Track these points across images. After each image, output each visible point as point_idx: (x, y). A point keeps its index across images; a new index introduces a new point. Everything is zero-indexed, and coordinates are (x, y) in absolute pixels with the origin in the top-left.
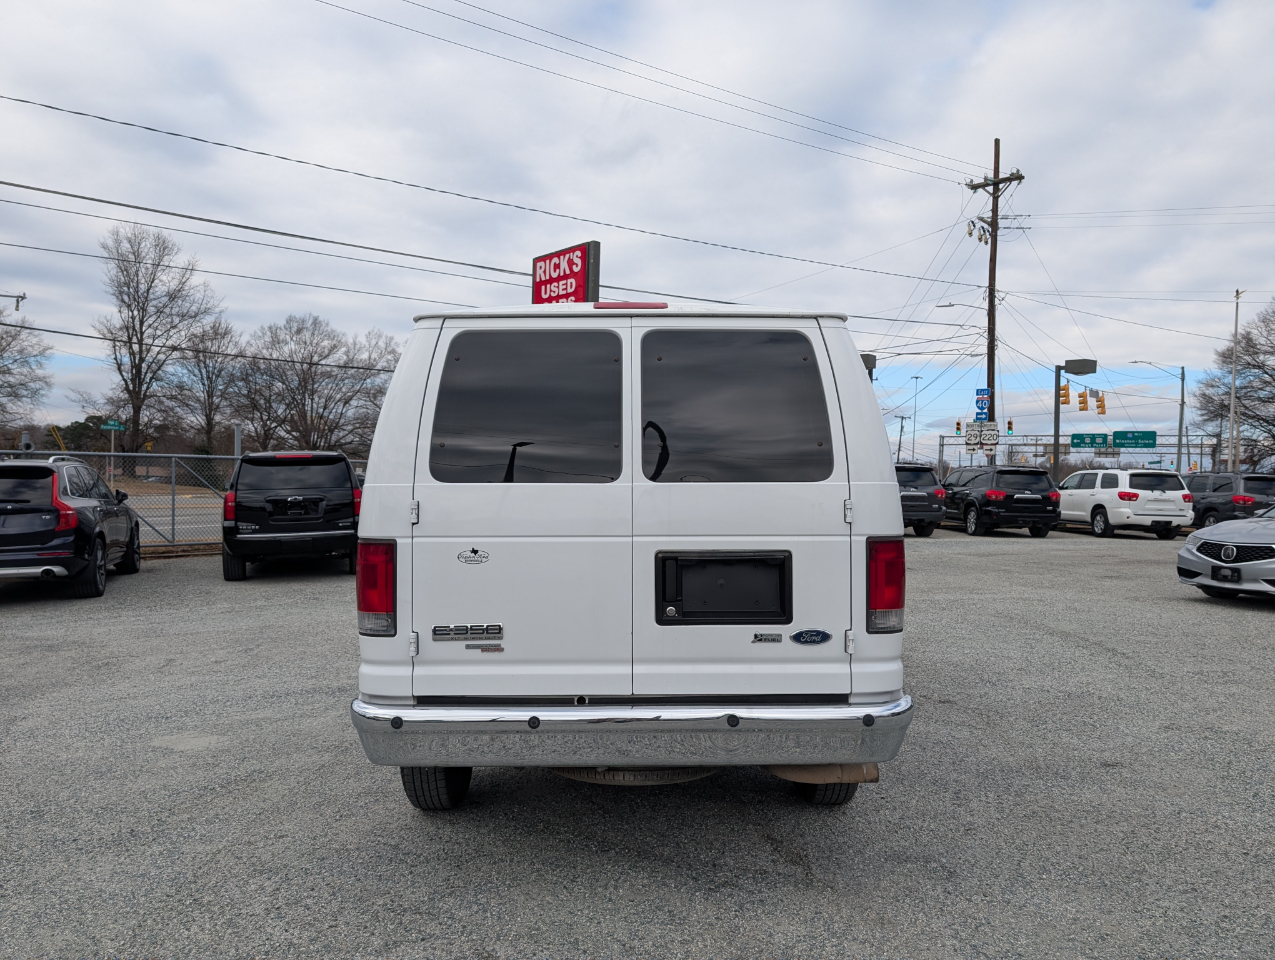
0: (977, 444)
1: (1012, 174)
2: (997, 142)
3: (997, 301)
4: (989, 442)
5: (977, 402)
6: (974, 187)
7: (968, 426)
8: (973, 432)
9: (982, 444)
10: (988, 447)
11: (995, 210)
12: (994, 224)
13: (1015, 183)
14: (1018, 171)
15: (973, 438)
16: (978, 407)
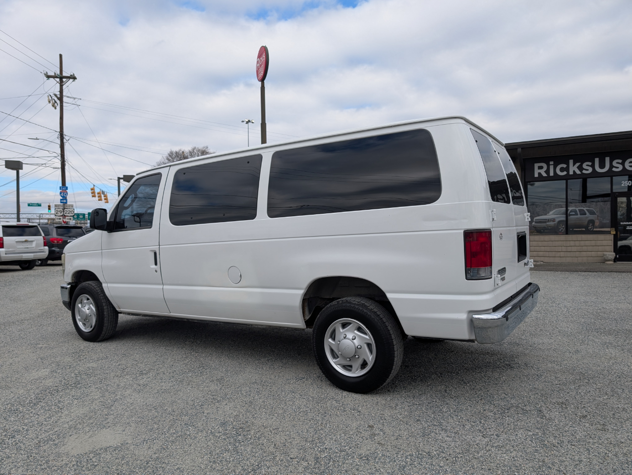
0: (62, 216)
1: (71, 75)
2: (61, 56)
3: (65, 141)
4: (69, 215)
5: (61, 193)
6: (48, 77)
7: (56, 206)
8: (59, 210)
9: (65, 216)
10: (69, 218)
11: (61, 91)
12: (61, 99)
13: (71, 80)
14: (74, 74)
15: (59, 213)
16: (61, 196)
